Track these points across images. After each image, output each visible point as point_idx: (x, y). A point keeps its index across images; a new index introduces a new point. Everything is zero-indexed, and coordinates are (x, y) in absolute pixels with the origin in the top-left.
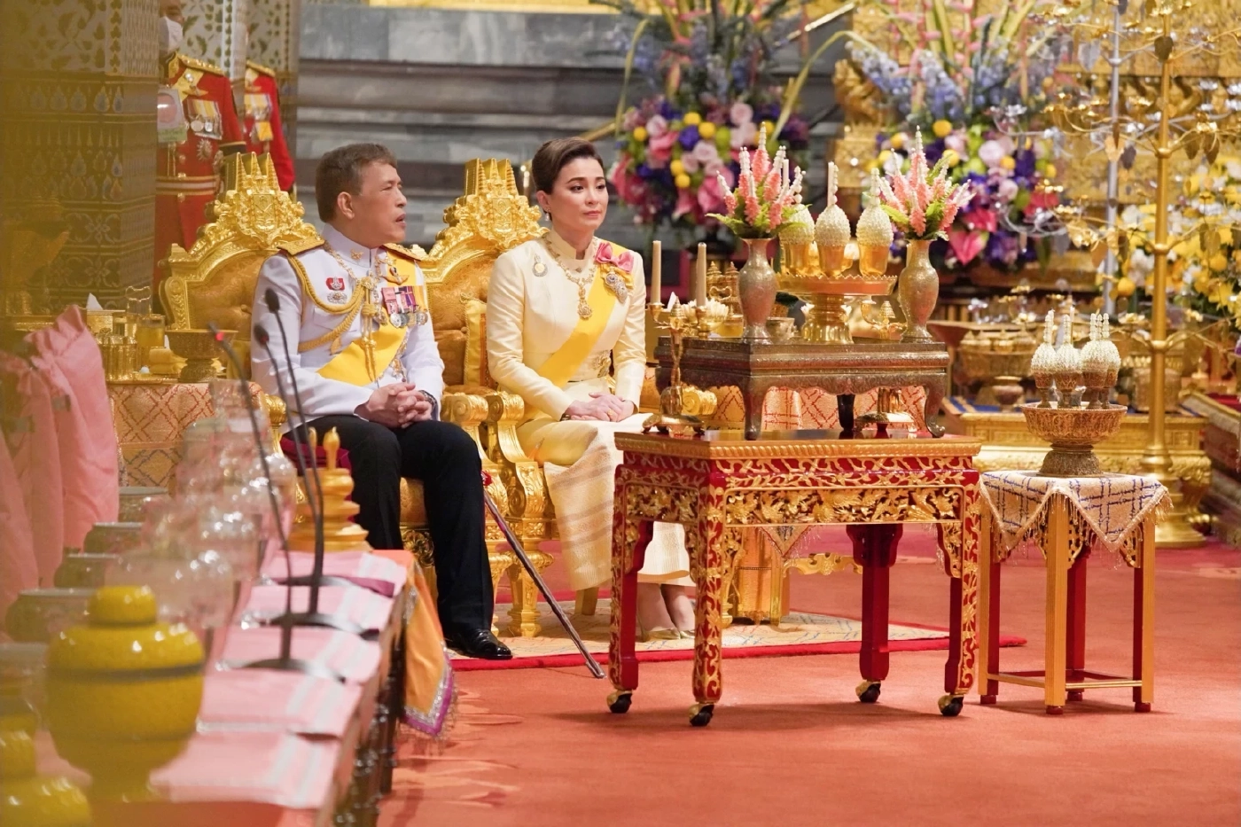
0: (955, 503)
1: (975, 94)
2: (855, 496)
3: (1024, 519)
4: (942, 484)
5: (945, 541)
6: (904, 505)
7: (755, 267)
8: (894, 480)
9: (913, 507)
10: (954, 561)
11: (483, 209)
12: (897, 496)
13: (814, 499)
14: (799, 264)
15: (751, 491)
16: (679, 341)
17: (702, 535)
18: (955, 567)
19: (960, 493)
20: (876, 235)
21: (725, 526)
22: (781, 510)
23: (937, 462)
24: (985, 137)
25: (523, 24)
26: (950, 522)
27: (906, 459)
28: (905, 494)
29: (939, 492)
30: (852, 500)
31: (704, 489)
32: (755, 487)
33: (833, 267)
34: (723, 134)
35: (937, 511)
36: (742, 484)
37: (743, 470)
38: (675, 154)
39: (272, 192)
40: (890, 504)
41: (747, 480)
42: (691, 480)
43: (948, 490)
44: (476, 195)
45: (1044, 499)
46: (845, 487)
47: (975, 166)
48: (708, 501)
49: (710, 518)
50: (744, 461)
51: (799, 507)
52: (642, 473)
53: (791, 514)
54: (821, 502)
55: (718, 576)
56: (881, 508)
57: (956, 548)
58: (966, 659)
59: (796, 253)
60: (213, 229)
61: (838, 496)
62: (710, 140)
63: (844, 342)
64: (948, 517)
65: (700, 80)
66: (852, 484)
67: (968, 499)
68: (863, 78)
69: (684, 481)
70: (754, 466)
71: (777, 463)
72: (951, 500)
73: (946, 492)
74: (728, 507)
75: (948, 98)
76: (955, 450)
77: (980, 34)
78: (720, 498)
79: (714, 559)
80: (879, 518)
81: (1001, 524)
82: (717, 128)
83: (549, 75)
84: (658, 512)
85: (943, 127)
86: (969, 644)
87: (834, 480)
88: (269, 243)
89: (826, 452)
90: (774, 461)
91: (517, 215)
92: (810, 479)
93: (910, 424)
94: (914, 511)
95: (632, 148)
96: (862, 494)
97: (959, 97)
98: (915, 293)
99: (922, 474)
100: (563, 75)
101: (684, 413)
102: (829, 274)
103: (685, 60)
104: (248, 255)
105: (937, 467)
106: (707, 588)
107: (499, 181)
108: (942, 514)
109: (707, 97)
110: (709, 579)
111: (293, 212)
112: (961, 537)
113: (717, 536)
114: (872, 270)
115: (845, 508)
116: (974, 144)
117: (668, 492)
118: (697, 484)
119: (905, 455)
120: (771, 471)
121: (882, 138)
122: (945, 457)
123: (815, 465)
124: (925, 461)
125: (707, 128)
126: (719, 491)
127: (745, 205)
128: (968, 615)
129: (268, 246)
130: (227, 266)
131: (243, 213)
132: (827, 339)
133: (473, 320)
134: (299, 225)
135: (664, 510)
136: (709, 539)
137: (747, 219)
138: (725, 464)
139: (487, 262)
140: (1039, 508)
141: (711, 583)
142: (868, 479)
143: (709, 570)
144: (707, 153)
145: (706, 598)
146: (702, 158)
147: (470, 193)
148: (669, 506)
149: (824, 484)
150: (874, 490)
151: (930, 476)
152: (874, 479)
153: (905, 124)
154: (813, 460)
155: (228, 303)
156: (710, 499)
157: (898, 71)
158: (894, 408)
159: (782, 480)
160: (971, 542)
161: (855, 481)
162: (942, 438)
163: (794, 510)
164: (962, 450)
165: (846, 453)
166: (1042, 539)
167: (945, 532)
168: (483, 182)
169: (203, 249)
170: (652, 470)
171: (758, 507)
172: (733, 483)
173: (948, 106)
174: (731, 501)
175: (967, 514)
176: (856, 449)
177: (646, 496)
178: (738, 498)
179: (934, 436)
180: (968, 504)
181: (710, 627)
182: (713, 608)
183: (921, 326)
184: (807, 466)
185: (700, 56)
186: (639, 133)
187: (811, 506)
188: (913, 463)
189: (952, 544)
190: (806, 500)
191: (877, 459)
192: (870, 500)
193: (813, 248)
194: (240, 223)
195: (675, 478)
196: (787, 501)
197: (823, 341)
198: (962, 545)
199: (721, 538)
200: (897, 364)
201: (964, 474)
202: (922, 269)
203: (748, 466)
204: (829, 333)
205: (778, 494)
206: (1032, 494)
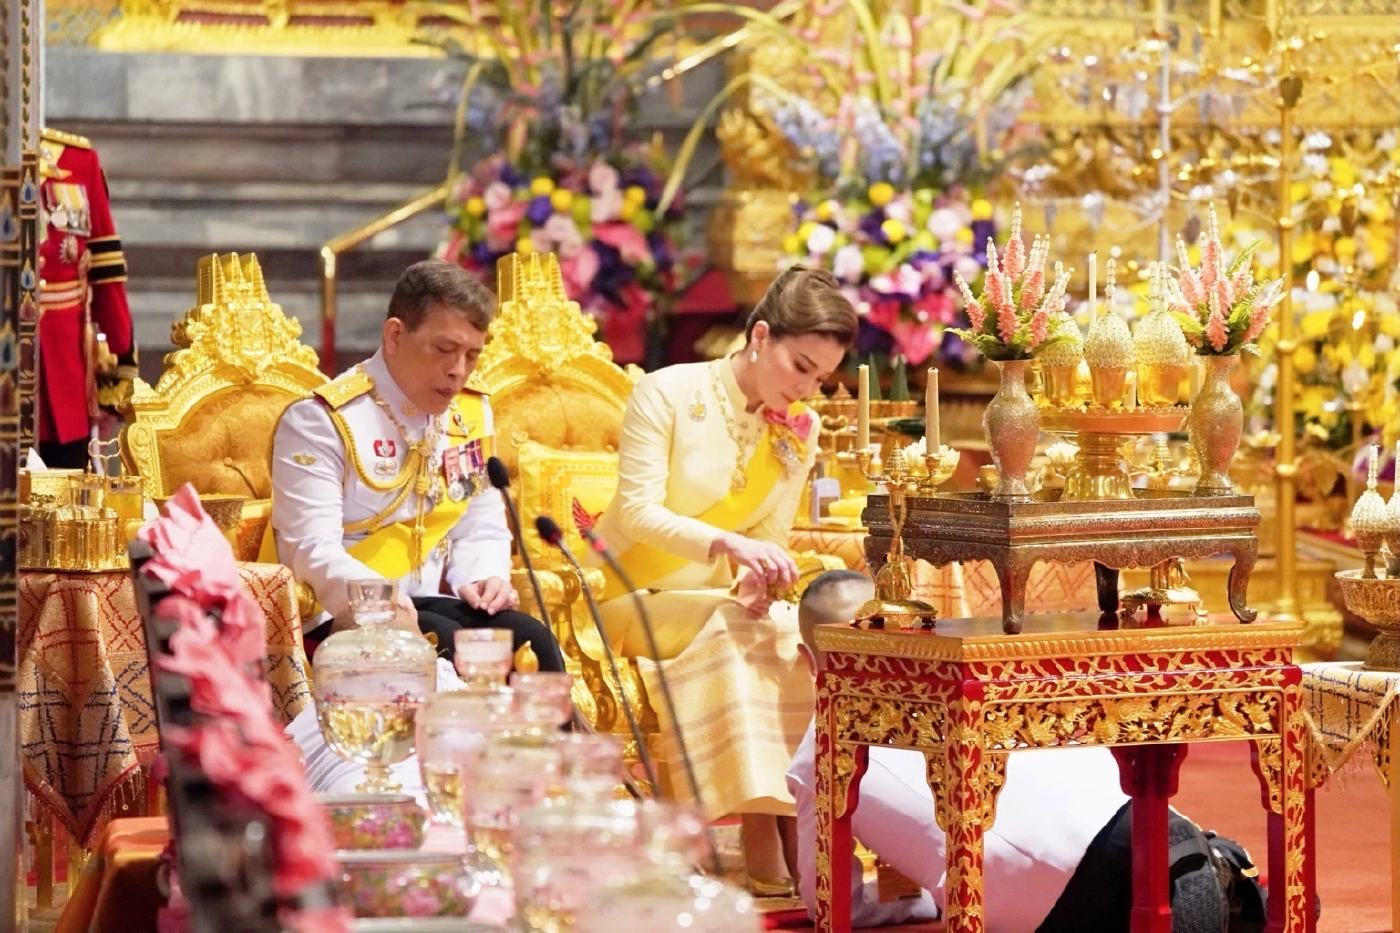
0: (1272, 711)
1: (922, 151)
2: (1147, 706)
3: (1353, 730)
4: (1257, 688)
5: (1262, 764)
6: (1207, 716)
7: (1011, 400)
8: (1196, 682)
9: (1220, 718)
10: (1274, 790)
11: (523, 321)
12: (1199, 705)
13: (1094, 711)
14: (1063, 393)
15: (1014, 704)
16: (900, 501)
17: (954, 766)
18: (1275, 798)
19: (1278, 697)
20: (1167, 351)
21: (984, 752)
22: (1053, 727)
23: (1248, 656)
24: (935, 205)
25: (296, 71)
26: (1266, 739)
27: (1208, 654)
28: (1209, 701)
29: (1252, 698)
30: (1143, 712)
31: (954, 704)
32: (1020, 698)
33: (1111, 396)
34: (582, 205)
35: (1250, 722)
36: (1004, 696)
37: (1004, 677)
38: (522, 231)
39: (260, 306)
40: (1191, 716)
41: (1010, 689)
42: (934, 690)
43: (1263, 694)
44: (514, 302)
45: (1384, 703)
46: (1134, 694)
47: (923, 242)
48: (961, 720)
49: (964, 742)
50: (1005, 663)
51: (1076, 723)
52: (859, 682)
53: (1067, 733)
54: (1103, 716)
55: (977, 821)
56: (1180, 720)
57: (1276, 773)
58: (1293, 923)
59: (1060, 379)
60: (186, 357)
61: (1125, 707)
62: (566, 213)
63: (1123, 496)
64: (1263, 731)
65: (551, 138)
66: (1145, 691)
67: (1288, 706)
68: (765, 133)
69: (924, 691)
70: (1018, 669)
71: (1048, 665)
72: (1267, 708)
73: (1261, 697)
74: (985, 726)
75: (889, 157)
76: (1270, 639)
77: (925, 76)
78: (976, 715)
79: (971, 799)
80: (1176, 735)
81: (1319, 737)
82: (575, 196)
83: (330, 132)
84: (883, 735)
85: (881, 193)
86: (1296, 905)
87: (1120, 685)
88: (259, 373)
89: (1108, 647)
90: (1043, 663)
91: (567, 328)
92: (1090, 684)
93: (1197, 603)
94: (1221, 724)
95: (466, 224)
96: (1155, 703)
97: (899, 155)
98: (1213, 428)
99: (1230, 672)
100: (350, 133)
101: (913, 597)
102: (1106, 406)
103: (532, 114)
104: (230, 391)
105: (1247, 664)
106: (963, 838)
107: (542, 284)
108: (1257, 727)
109: (560, 160)
110: (965, 827)
111: (289, 332)
112: (1282, 758)
113: (974, 767)
114: (1160, 399)
115: (1134, 722)
116: (921, 213)
117: (898, 707)
118: (944, 696)
119: (1208, 649)
120: (1039, 675)
121: (801, 208)
122: (1258, 650)
123: (1095, 664)
124: (1233, 655)
125: (562, 198)
126: (975, 705)
127: (998, 315)
128: (1295, 864)
129: (256, 377)
130: (207, 408)
131: (225, 336)
132: (1101, 493)
133: (530, 469)
134: (294, 350)
135: (892, 732)
136: (964, 771)
137: (1001, 335)
138: (981, 667)
139: (530, 391)
140: (1377, 714)
141: (968, 830)
142: (1163, 683)
143: (965, 814)
144: (560, 228)
145: (962, 852)
146: (557, 235)
147: (504, 300)
148: (900, 726)
149: (1108, 692)
150: (1169, 697)
151: (1241, 676)
152: (1170, 681)
153: (834, 191)
154: (1092, 659)
155: (210, 457)
156: (964, 716)
157: (824, 125)
158: (1173, 582)
159: (1054, 686)
160: (1295, 764)
161: (1147, 685)
162: (1254, 624)
163: (1070, 728)
164: (1279, 639)
165: (1133, 649)
166: (1379, 756)
167: (1262, 751)
168: (523, 285)
169: (175, 384)
170: (873, 676)
171: (1025, 725)
172: (992, 694)
173: (886, 167)
174: (991, 717)
175: (1289, 726)
176: (1146, 642)
177: (864, 712)
178: (999, 714)
179: (1242, 622)
180: (1289, 713)
181: (969, 891)
182: (972, 865)
183: (1222, 472)
184: (1085, 667)
185: (549, 108)
186: (475, 206)
187: (1091, 721)
188: (1217, 658)
189: (1270, 768)
190: (1083, 714)
191: (1172, 655)
192: (1165, 711)
193: (1083, 371)
194: (220, 349)
195: (909, 687)
196: (1060, 716)
197: (1094, 496)
198: (1282, 768)
199: (980, 770)
200: (1195, 525)
201: (1284, 672)
202: (1221, 395)
203: (1010, 669)
204: (1103, 486)
205: (1049, 707)
206: (1363, 696)
